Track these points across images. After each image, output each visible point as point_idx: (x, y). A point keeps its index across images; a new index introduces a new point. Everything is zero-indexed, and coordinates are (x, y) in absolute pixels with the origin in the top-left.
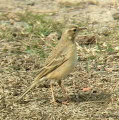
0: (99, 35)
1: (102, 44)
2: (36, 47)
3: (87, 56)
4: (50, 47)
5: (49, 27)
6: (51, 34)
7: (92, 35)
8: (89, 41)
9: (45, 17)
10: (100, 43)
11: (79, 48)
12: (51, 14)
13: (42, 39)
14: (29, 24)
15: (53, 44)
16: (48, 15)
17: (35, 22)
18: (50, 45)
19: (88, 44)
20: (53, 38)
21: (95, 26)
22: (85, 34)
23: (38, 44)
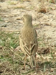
0: (52, 47)
1: (54, 53)
2: (8, 56)
4: (18, 56)
5: (17, 42)
7: (47, 47)
10: (53, 52)
11: (38, 56)
12: (18, 32)
13: (12, 50)
17: (7, 38)
19: (44, 54)
20: (20, 50)
22: (42, 46)
23: (9, 54)
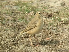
3: (48, 23)
6: (31, 12)
8: (49, 15)
9: (28, 4)
14: (20, 7)
15: (32, 17)
16: (29, 3)
18: (30, 17)
21: (52, 8)
